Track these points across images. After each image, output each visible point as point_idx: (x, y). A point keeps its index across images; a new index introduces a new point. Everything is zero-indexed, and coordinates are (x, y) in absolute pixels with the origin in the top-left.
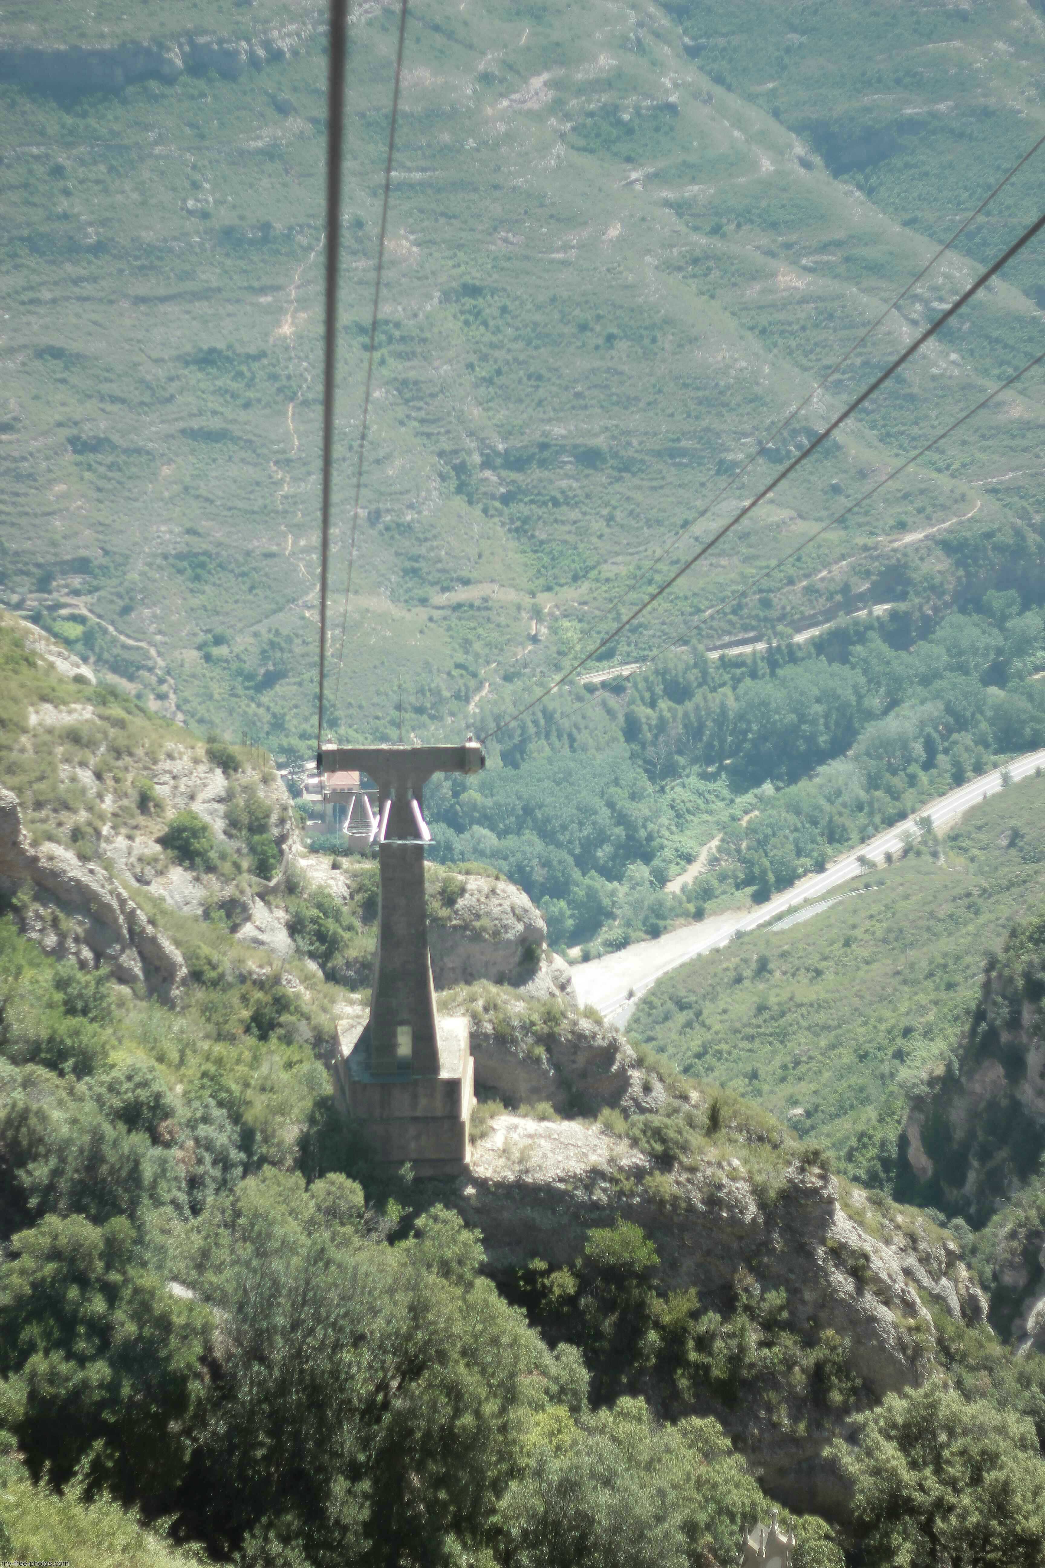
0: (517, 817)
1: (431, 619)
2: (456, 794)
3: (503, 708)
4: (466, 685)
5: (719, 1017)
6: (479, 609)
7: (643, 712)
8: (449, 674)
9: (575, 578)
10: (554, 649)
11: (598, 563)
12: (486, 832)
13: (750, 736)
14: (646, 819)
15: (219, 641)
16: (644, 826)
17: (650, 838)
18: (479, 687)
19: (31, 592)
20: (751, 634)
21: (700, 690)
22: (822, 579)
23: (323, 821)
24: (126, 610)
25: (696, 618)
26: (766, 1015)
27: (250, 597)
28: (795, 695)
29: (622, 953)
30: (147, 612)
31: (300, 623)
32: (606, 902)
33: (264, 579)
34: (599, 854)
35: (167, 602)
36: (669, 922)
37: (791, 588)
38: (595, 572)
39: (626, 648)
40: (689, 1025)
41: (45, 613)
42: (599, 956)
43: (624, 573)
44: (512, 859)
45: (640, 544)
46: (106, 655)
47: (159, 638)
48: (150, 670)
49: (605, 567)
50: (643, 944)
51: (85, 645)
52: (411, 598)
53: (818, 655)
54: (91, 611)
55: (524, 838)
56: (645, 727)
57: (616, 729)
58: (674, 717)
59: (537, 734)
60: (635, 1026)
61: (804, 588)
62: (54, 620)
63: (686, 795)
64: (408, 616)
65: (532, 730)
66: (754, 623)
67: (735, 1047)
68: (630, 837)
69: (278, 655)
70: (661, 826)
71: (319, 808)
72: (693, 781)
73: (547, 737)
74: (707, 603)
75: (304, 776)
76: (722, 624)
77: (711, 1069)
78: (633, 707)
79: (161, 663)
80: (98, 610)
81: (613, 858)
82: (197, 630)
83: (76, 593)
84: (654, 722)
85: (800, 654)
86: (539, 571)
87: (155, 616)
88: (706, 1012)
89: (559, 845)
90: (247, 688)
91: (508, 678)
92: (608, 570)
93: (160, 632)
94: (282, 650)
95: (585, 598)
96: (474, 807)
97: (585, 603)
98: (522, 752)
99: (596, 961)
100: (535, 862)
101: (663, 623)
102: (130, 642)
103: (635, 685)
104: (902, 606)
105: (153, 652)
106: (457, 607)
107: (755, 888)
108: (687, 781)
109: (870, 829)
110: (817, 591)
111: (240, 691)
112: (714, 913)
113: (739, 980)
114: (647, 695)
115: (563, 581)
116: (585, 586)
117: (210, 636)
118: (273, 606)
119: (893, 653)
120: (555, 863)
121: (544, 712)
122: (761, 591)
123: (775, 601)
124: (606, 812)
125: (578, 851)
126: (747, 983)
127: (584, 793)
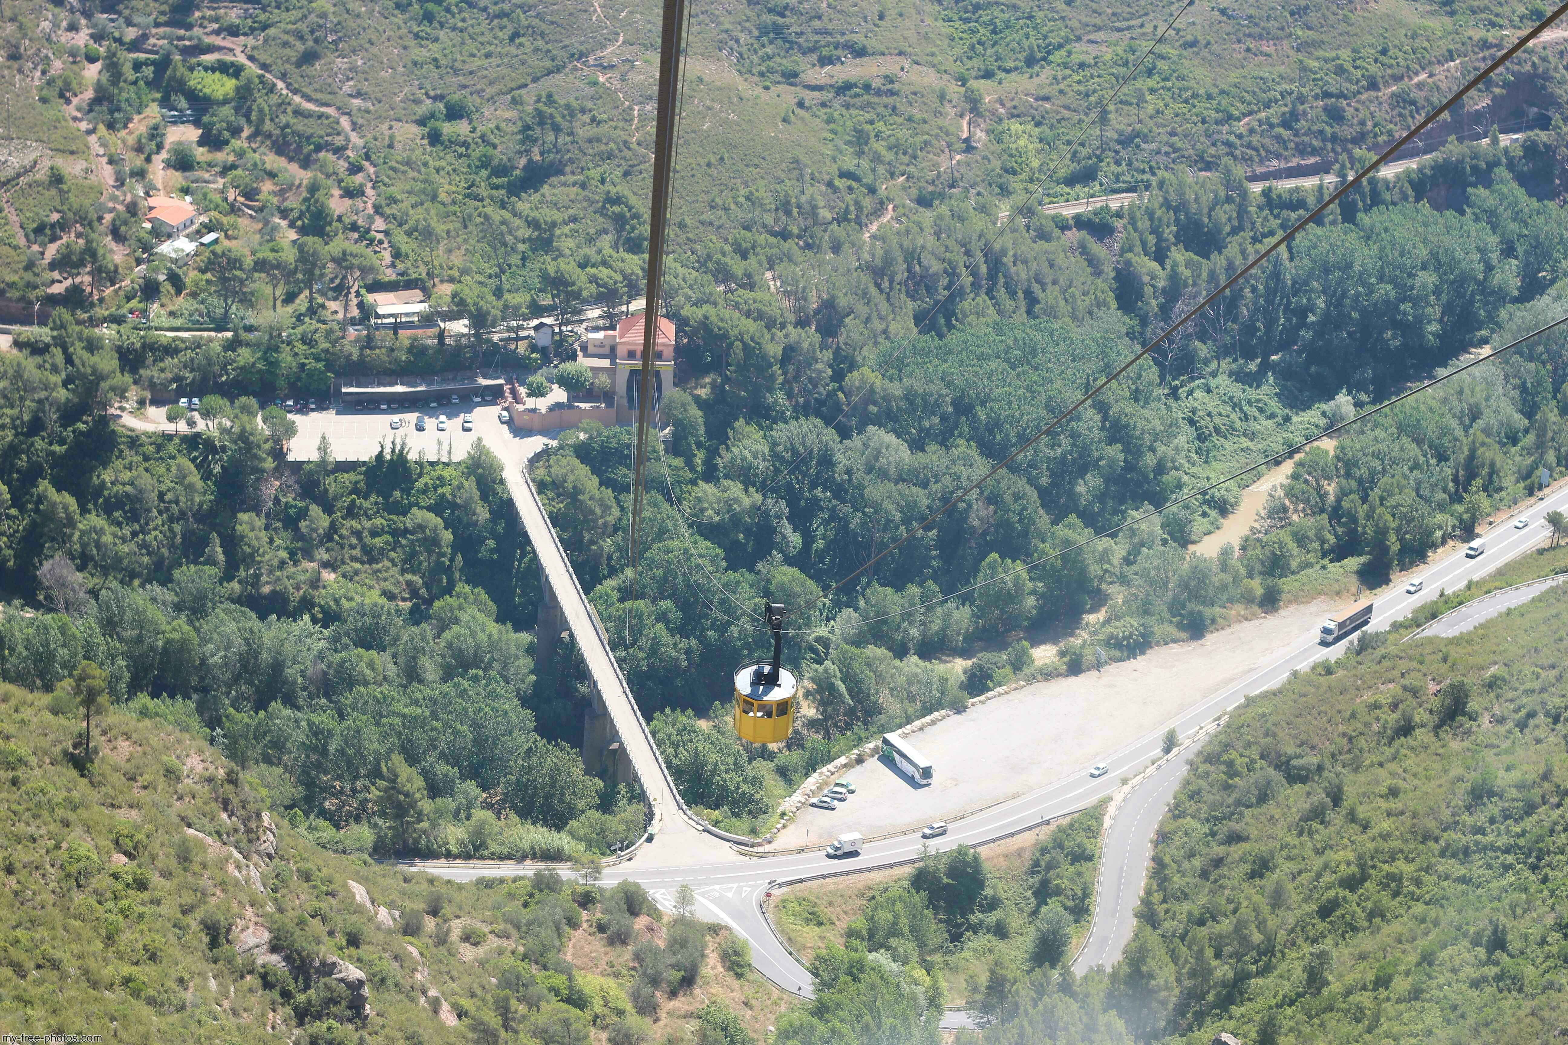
0: (944, 418)
1: (801, 104)
2: (838, 376)
3: (920, 242)
4: (857, 203)
5: (1384, 804)
6: (878, 93)
7: (1145, 265)
8: (830, 184)
9: (1030, 61)
10: (997, 164)
11: (1068, 41)
12: (891, 438)
13: (1311, 318)
14: (1156, 437)
15: (455, 113)
16: (1152, 449)
17: (1160, 469)
18: (878, 211)
19: (157, 25)
20: (1312, 160)
21: (1237, 238)
22: (1420, 86)
23: (610, 405)
24: (309, 58)
25: (1225, 128)
26: (1494, 808)
27: (513, 50)
28: (1393, 255)
29: (1140, 662)
30: (340, 63)
31: (590, 91)
32: (1094, 570)
33: (536, 22)
34: (1081, 488)
35: (374, 50)
36: (1217, 610)
37: (1373, 94)
38: (1063, 53)
39: (1113, 168)
40: (1317, 814)
41: (177, 58)
42: (1098, 666)
43: (1108, 57)
44: (934, 487)
45: (1132, 16)
46: (268, 126)
47: (356, 102)
48: (339, 151)
49: (1077, 47)
50: (1175, 648)
51: (237, 109)
52: (771, 71)
53: (1417, 200)
54: (251, 58)
55: (955, 452)
56: (1148, 290)
57: (1105, 287)
58: (1197, 276)
59: (975, 286)
60: (1190, 806)
61: (1393, 94)
62: (191, 69)
63: (1212, 403)
64: (765, 96)
65: (966, 280)
66: (1316, 143)
67: (1427, 870)
68: (1129, 467)
69: (550, 137)
70: (1177, 450)
71: (603, 380)
72: (1223, 382)
73: (989, 292)
74: (1243, 108)
75: (580, 329)
76: (1267, 141)
77: (1376, 913)
78: (1129, 255)
79: (355, 139)
80: (263, 57)
81: (1102, 497)
82: (420, 94)
83: (233, 31)
84: (1161, 284)
85: (1388, 197)
86: (972, 48)
87: (353, 69)
88: (1350, 793)
89: (1014, 469)
90: (496, 187)
91: (924, 201)
92: (1081, 52)
93: (359, 94)
94: (556, 129)
95: (1045, 91)
96: (870, 396)
97: (1047, 99)
98: (949, 315)
99: (1094, 673)
100: (974, 494)
101: (1173, 134)
102: (310, 106)
103: (1133, 221)
104: (1542, 136)
105: (345, 123)
106: (847, 87)
107: (1362, 559)
108: (1213, 383)
109: (1542, 472)
110: (1413, 103)
111: (483, 190)
112: (1296, 600)
113: (1406, 729)
114: (1152, 240)
115: (1011, 64)
116: (1047, 73)
117: (441, 106)
118: (548, 64)
119: (1535, 204)
120: (1008, 498)
121: (987, 252)
122: (1327, 95)
123: (1349, 112)
124: (1091, 418)
125: (1045, 480)
126: (1422, 735)
127: (1058, 384)
